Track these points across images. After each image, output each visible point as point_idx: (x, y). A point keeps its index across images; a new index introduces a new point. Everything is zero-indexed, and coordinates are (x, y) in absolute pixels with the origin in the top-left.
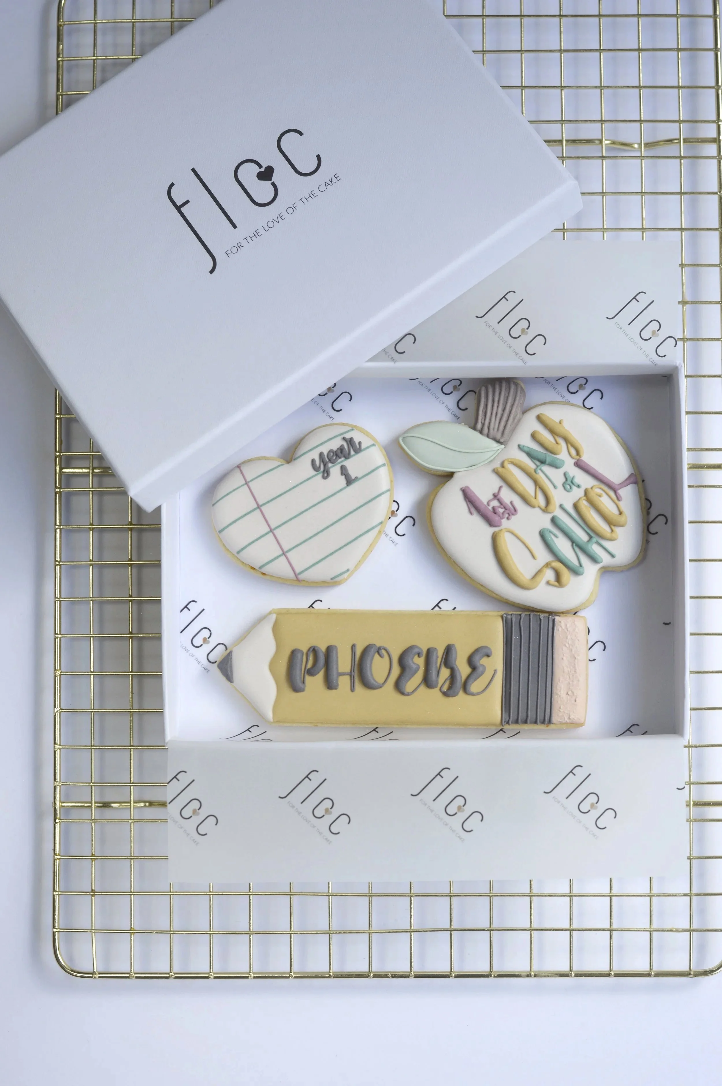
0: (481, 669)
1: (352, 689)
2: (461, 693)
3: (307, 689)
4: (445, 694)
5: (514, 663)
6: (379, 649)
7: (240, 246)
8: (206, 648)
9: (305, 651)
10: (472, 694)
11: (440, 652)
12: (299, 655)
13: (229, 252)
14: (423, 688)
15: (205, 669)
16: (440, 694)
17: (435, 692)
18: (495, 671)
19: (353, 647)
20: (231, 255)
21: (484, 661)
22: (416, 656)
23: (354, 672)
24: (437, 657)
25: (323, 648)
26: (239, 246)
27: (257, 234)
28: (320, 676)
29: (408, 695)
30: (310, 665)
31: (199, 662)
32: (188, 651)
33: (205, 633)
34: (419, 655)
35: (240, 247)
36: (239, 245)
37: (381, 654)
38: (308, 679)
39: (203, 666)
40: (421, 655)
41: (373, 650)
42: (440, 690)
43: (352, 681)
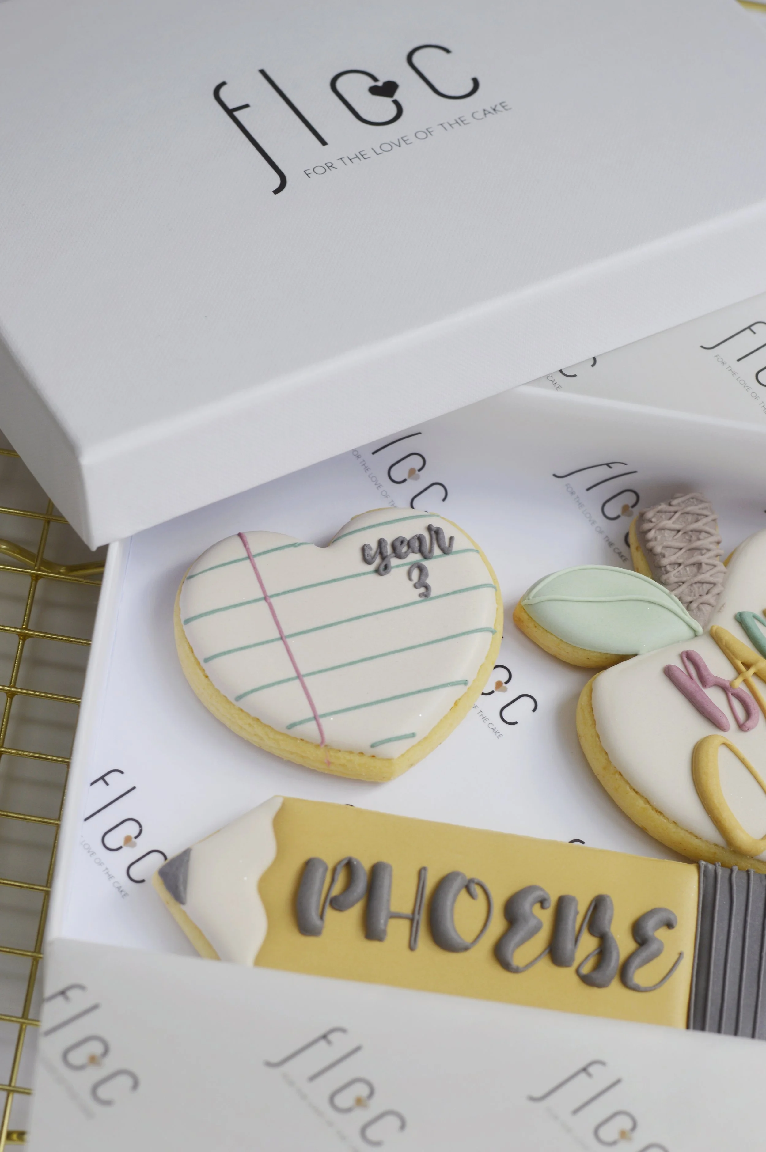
0: (653, 947)
1: (412, 947)
2: (615, 985)
3: (325, 932)
4: (587, 980)
5: (716, 945)
6: (471, 881)
7: (331, 166)
8: (129, 855)
9: (331, 865)
10: (636, 989)
11: (583, 906)
12: (321, 870)
13: (311, 171)
14: (545, 965)
15: (120, 889)
16: (575, 979)
17: (568, 974)
18: (681, 954)
19: (422, 873)
20: (313, 175)
21: (662, 934)
22: (537, 906)
23: (419, 913)
24: (577, 913)
25: (366, 863)
26: (328, 167)
27: (360, 156)
28: (355, 912)
29: (516, 971)
30: (337, 889)
31: (111, 877)
32: (93, 853)
33: (131, 829)
34: (543, 903)
35: (330, 168)
36: (329, 165)
37: (472, 890)
38: (330, 914)
39: (117, 885)
40: (546, 904)
41: (457, 884)
42: (577, 972)
43: (414, 929)
